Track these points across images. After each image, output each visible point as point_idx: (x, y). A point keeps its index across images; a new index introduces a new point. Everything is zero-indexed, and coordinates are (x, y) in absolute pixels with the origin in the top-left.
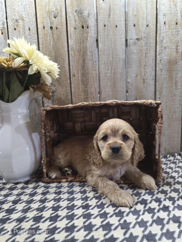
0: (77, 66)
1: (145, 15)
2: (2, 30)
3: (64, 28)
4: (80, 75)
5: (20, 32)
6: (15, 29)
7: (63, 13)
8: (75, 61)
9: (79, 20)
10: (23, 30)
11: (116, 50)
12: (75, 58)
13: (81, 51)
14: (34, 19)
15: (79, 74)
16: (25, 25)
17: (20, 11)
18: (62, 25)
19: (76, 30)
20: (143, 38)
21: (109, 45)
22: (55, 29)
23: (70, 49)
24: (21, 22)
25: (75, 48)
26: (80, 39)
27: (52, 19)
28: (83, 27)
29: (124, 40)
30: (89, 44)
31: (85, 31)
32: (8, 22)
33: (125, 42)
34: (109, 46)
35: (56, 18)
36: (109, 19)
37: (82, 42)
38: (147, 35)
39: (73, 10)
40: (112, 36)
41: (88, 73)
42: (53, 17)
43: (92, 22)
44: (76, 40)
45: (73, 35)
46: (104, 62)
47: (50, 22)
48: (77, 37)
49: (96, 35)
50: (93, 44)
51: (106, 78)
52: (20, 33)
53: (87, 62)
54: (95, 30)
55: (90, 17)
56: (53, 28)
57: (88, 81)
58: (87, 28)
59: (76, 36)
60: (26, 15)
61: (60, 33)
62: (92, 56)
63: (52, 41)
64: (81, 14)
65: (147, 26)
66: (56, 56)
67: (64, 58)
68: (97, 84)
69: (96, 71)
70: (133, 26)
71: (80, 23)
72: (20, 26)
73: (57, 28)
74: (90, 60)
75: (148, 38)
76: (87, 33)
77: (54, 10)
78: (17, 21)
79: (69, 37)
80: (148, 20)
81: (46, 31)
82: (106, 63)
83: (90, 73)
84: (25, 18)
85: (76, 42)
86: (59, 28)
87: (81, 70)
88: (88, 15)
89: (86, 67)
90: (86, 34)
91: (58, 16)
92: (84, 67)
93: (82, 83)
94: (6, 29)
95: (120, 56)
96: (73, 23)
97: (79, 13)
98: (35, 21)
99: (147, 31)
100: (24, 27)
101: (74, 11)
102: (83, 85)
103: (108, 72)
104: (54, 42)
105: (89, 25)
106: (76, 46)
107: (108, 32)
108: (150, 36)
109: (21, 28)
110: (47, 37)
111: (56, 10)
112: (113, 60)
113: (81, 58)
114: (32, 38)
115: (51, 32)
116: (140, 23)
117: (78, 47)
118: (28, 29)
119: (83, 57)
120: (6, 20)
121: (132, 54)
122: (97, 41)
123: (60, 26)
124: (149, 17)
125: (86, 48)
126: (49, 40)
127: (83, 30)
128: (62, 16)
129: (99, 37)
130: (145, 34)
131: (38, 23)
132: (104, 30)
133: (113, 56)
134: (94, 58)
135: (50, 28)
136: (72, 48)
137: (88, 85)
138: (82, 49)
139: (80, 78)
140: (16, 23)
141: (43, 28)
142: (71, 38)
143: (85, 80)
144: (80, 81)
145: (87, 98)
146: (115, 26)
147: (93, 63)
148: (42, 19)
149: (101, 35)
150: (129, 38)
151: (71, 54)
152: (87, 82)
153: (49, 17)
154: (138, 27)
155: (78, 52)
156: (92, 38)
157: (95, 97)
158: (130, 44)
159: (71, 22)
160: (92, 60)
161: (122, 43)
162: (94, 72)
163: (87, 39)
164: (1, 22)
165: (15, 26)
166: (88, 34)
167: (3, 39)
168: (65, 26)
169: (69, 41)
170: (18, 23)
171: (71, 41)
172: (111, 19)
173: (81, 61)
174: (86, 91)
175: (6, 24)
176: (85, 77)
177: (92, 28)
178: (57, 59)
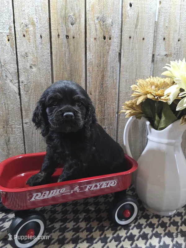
0: (95, 83)
1: (178, 28)
2: (9, 36)
3: (82, 38)
4: (97, 94)
5: (29, 39)
6: (24, 36)
7: (81, 19)
8: (93, 77)
9: (100, 29)
10: (34, 38)
11: (140, 67)
12: (93, 74)
13: (100, 66)
14: (47, 24)
15: (96, 92)
16: (36, 31)
17: (30, 13)
18: (80, 34)
19: (96, 41)
20: (172, 54)
21: (133, 60)
22: (72, 39)
23: (87, 64)
24: (31, 28)
25: (93, 63)
26: (100, 53)
27: (68, 26)
28: (105, 38)
29: (151, 56)
30: (110, 58)
31: (106, 43)
32: (16, 26)
33: (151, 58)
34: (133, 62)
35: (74, 26)
36: (136, 30)
37: (102, 56)
38: (177, 51)
39: (94, 17)
40: (137, 51)
41: (107, 92)
42: (70, 23)
43: (115, 32)
44: (95, 53)
45: (92, 47)
46: (126, 80)
47: (66, 29)
48: (97, 49)
49: (119, 47)
50: (115, 59)
51: (126, 97)
52: (30, 41)
53: (106, 79)
54: (118, 43)
55: (114, 26)
56: (69, 37)
57: (106, 101)
58: (109, 39)
59: (95, 48)
60: (38, 20)
61: (77, 43)
62: (113, 72)
63: (67, 53)
64: (104, 22)
65: (179, 41)
66: (71, 70)
67: (81, 73)
68: (116, 104)
69: (116, 90)
70: (163, 40)
71: (101, 33)
72: (30, 32)
73: (74, 38)
74: (110, 77)
75: (178, 55)
76: (109, 45)
77: (72, 14)
78: (26, 26)
79: (87, 48)
80: (180, 33)
81: (61, 40)
82: (128, 81)
83: (109, 91)
84: (36, 22)
85: (95, 55)
86: (76, 38)
87: (99, 87)
88: (111, 24)
89: (105, 85)
90: (107, 46)
91: (76, 23)
92: (102, 84)
93: (99, 102)
94: (14, 35)
95: (144, 74)
96: (93, 32)
97: (101, 21)
98: (48, 27)
99: (178, 46)
100: (35, 33)
101: (96, 18)
102: (100, 105)
103: (130, 91)
104: (70, 54)
105: (112, 36)
106: (95, 60)
107: (133, 45)
108: (181, 52)
109: (31, 35)
110: (62, 47)
111: (73, 15)
112: (137, 77)
113: (100, 74)
114: (44, 48)
115: (67, 41)
116: (171, 37)
117: (97, 62)
118: (39, 36)
119: (102, 72)
120: (13, 24)
121: (157, 72)
122: (120, 54)
123: (77, 35)
124: (182, 30)
125: (107, 62)
126: (64, 50)
127: (104, 41)
128: (81, 24)
129: (122, 51)
130: (176, 50)
131: (52, 30)
132: (129, 43)
133: (136, 73)
134: (115, 74)
135: (65, 37)
136: (91, 62)
137: (106, 104)
138: (102, 63)
139: (97, 97)
140: (25, 29)
141: (57, 36)
142: (89, 50)
143: (102, 99)
144: (97, 100)
145: (103, 118)
146: (142, 39)
147: (114, 81)
148: (57, 25)
149: (125, 48)
150: (156, 54)
151: (89, 69)
152: (104, 102)
153: (65, 23)
154: (169, 41)
155: (97, 67)
156: (114, 51)
157: (112, 119)
158: (157, 60)
159: (91, 31)
160: (113, 77)
161: (148, 59)
162: (113, 90)
163: (108, 52)
164: (8, 26)
165: (24, 32)
166: (109, 47)
167: (10, 47)
168: (84, 35)
169: (87, 53)
170: (28, 29)
171: (90, 54)
172: (138, 30)
173: (100, 78)
174: (103, 112)
175: (13, 29)
176: (103, 96)
177: (116, 40)
178: (72, 74)
